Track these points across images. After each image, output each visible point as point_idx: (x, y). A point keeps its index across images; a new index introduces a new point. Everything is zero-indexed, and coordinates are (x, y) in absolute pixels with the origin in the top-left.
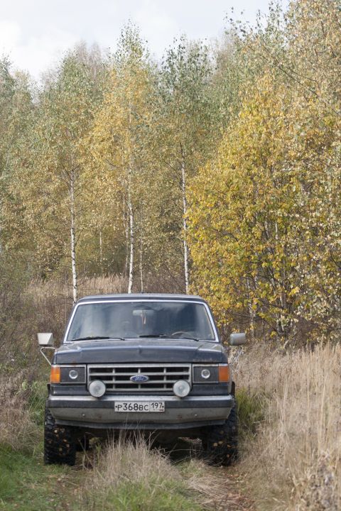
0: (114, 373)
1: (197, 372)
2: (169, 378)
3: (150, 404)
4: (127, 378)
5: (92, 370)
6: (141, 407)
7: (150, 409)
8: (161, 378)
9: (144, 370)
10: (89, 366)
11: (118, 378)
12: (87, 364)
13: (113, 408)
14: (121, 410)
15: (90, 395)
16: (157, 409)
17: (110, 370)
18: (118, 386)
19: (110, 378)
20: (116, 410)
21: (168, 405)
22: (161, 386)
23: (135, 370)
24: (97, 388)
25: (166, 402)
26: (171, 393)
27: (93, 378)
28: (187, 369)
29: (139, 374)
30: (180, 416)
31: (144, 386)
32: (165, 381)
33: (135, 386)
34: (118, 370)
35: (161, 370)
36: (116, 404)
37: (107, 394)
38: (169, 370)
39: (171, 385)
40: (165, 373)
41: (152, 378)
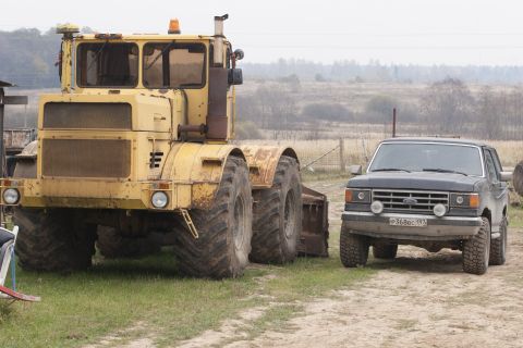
0: (392, 197)
1: (454, 199)
2: (433, 202)
3: (416, 220)
4: (401, 200)
5: (376, 193)
6: (409, 223)
7: (416, 224)
8: (426, 201)
9: (414, 195)
10: (374, 190)
11: (395, 200)
12: (372, 188)
13: (388, 222)
14: (394, 224)
15: (370, 211)
16: (421, 225)
17: (389, 194)
18: (394, 206)
19: (388, 200)
20: (391, 224)
21: (430, 222)
22: (426, 207)
23: (407, 195)
24: (377, 207)
25: (428, 220)
26: (432, 214)
27: (376, 199)
28: (446, 196)
29: (410, 198)
30: (439, 231)
31: (414, 207)
32: (429, 204)
33: (407, 206)
34: (395, 194)
35: (427, 195)
36: (391, 219)
37: (384, 212)
38: (433, 195)
39: (432, 207)
40: (430, 198)
41: (419, 201)
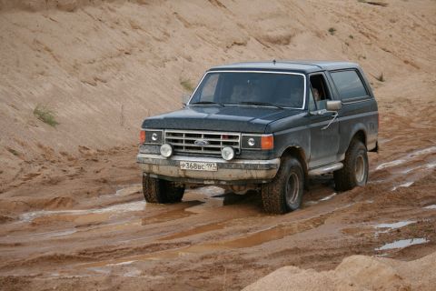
0: (184, 138)
1: (245, 140)
3: (206, 164)
4: (193, 142)
5: (168, 134)
6: (199, 167)
7: (206, 168)
8: (218, 143)
9: (206, 136)
10: (166, 131)
11: (187, 141)
12: (164, 129)
13: (179, 166)
14: (185, 168)
15: (160, 154)
16: (211, 169)
17: (181, 135)
18: (187, 148)
19: (179, 141)
20: (182, 168)
21: (220, 166)
23: (199, 136)
24: (166, 150)
25: (218, 164)
26: (219, 156)
27: (169, 141)
28: (237, 137)
29: (202, 140)
30: (230, 175)
31: (206, 149)
32: (221, 146)
33: (199, 148)
34: (187, 135)
35: (219, 137)
36: (181, 163)
37: (173, 154)
38: (224, 137)
39: (221, 150)
40: (221, 140)
41: (211, 143)
